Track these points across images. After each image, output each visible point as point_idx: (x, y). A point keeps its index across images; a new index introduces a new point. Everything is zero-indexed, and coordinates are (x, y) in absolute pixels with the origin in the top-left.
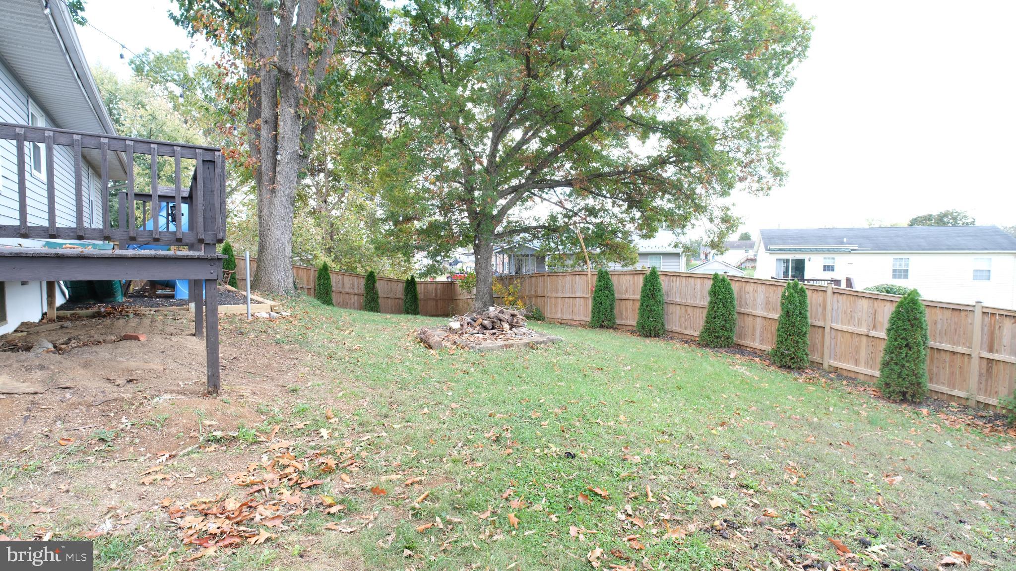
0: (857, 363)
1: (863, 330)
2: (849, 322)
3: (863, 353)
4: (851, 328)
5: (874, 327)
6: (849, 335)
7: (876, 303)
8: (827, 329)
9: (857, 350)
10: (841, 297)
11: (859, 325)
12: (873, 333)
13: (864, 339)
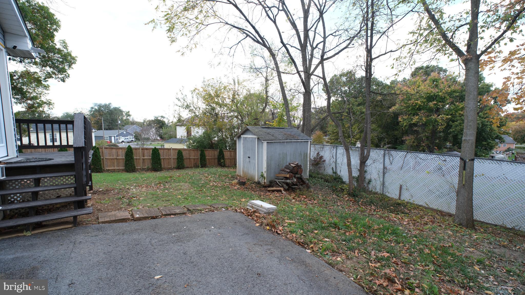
0: (114, 167)
1: (115, 157)
2: (110, 156)
3: (116, 164)
4: (112, 157)
5: (118, 156)
6: (111, 160)
7: (117, 150)
8: (104, 159)
9: (114, 163)
10: (107, 149)
11: (113, 156)
12: (118, 158)
13: (115, 160)
